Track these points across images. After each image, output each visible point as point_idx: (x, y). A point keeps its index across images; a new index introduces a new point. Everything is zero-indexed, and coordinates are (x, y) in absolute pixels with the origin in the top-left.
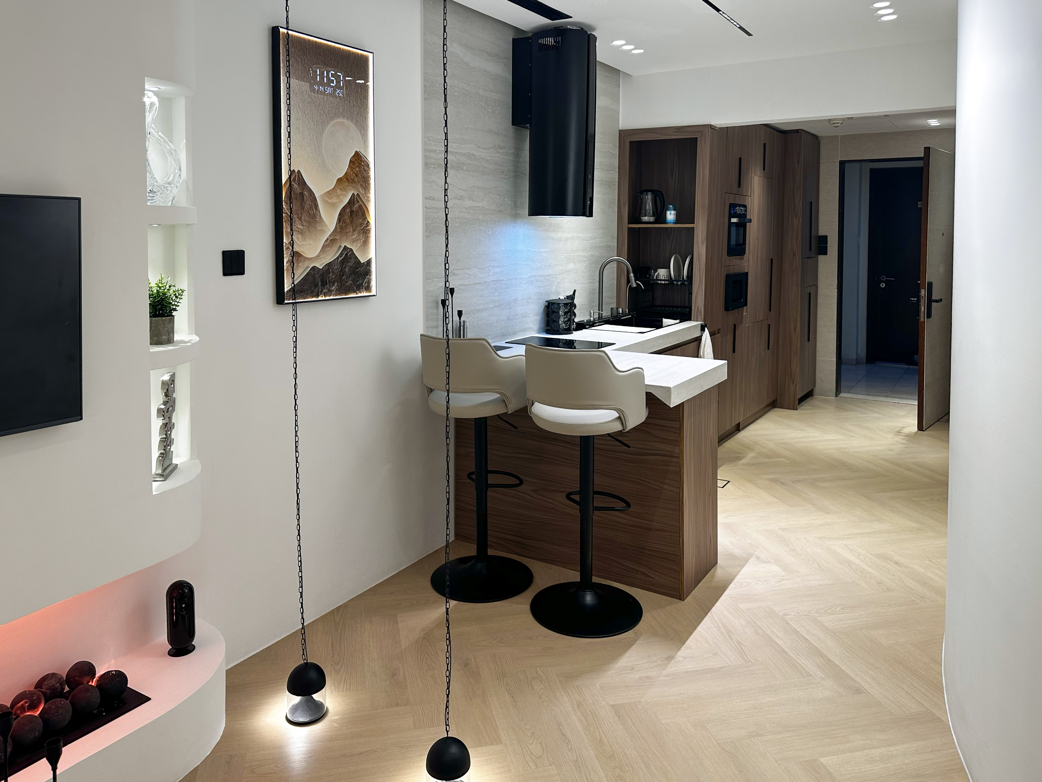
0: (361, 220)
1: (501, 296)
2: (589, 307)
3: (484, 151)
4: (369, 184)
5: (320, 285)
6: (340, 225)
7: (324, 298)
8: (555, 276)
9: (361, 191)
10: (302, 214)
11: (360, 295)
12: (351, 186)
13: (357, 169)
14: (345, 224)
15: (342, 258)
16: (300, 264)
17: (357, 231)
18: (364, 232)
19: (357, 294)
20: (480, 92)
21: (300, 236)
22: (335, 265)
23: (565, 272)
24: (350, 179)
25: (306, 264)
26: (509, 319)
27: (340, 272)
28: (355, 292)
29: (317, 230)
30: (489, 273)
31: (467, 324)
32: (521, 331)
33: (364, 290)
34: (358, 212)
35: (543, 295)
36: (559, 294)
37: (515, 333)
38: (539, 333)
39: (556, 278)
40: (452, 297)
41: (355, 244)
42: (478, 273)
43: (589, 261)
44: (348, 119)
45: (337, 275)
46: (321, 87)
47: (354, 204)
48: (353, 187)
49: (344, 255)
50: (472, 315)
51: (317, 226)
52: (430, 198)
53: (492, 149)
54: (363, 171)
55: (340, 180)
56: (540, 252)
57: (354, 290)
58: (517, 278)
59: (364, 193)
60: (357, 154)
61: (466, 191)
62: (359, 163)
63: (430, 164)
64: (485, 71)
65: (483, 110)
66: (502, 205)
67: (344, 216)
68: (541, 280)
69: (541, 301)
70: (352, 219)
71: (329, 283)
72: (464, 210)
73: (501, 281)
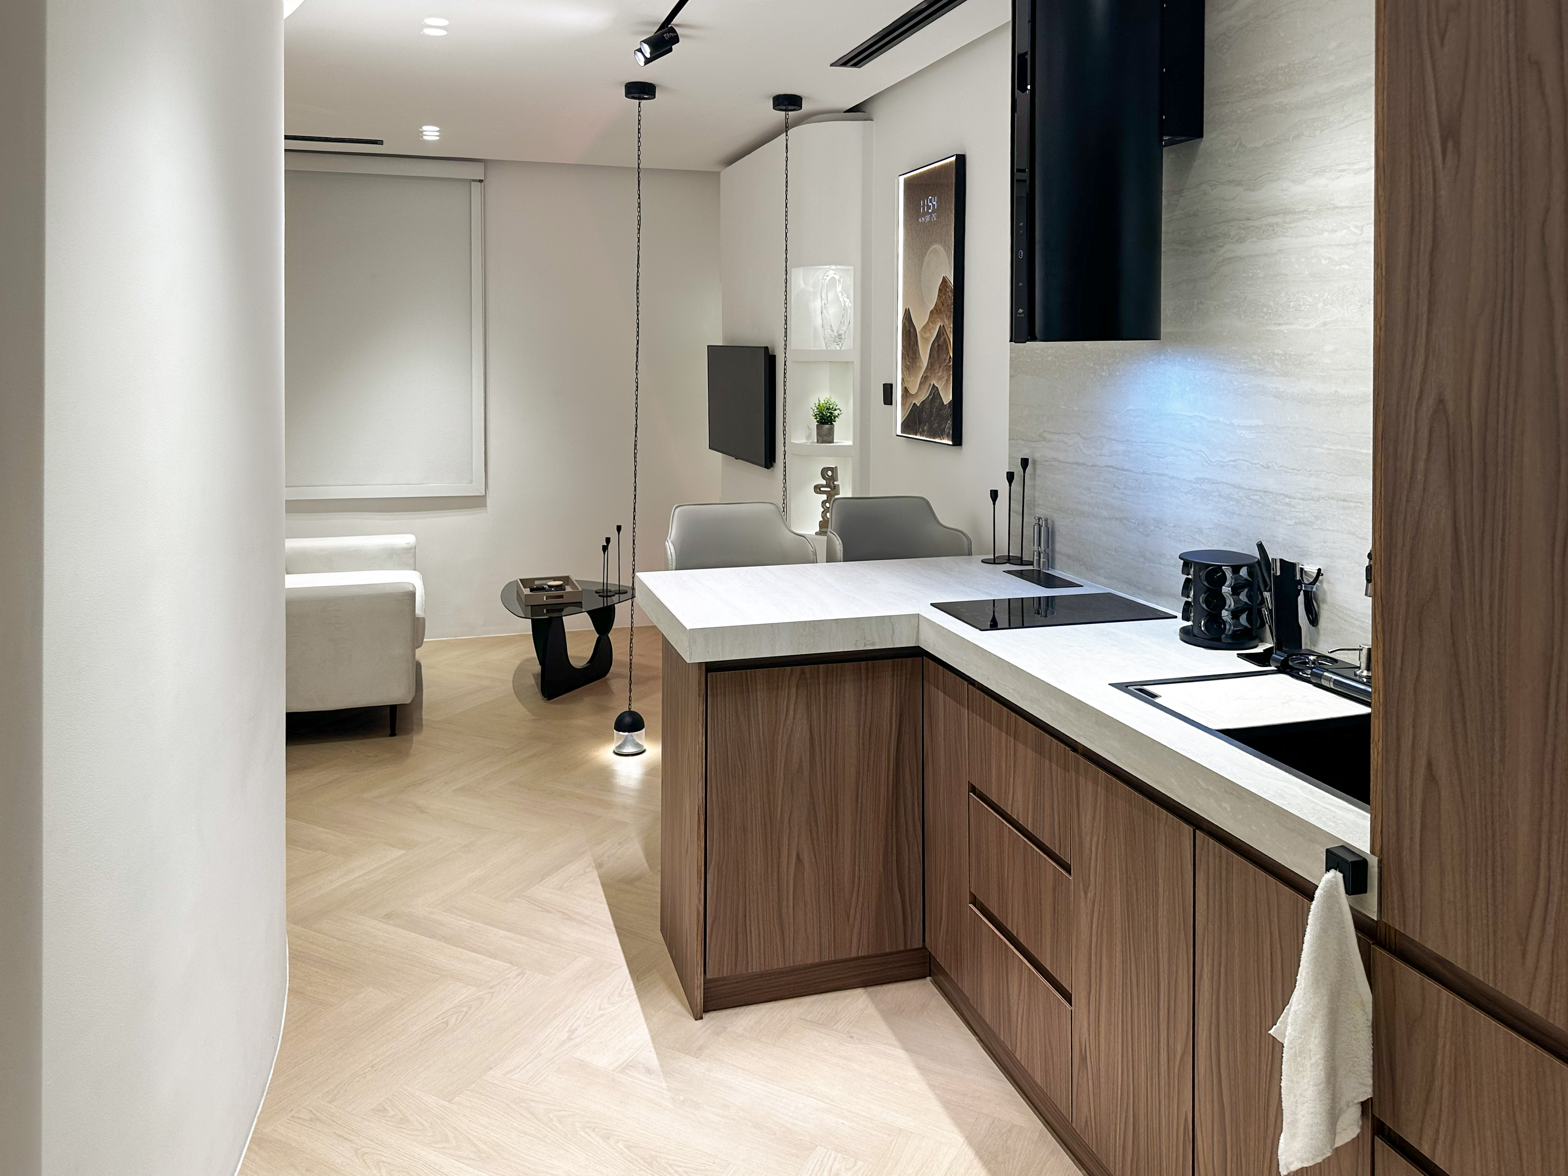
0: (945, 355)
4: (952, 313)
5: (918, 421)
6: (930, 361)
7: (919, 438)
8: (1288, 501)
9: (946, 322)
10: (909, 350)
11: (943, 441)
12: (938, 318)
13: (944, 297)
14: (934, 361)
15: (931, 397)
16: (908, 400)
17: (942, 368)
18: (947, 369)
19: (941, 439)
21: (908, 373)
22: (927, 404)
23: (1330, 498)
24: (938, 310)
25: (911, 400)
27: (931, 411)
28: (939, 437)
29: (917, 366)
30: (1101, 449)
33: (946, 436)
34: (943, 346)
39: (1290, 505)
40: (1024, 471)
41: (940, 382)
42: (1081, 446)
44: (937, 244)
45: (927, 415)
47: (940, 337)
49: (933, 395)
51: (917, 362)
54: (948, 299)
55: (931, 313)
57: (938, 434)
60: (944, 280)
62: (945, 290)
67: (934, 351)
70: (938, 357)
71: (923, 422)
73: (1126, 470)
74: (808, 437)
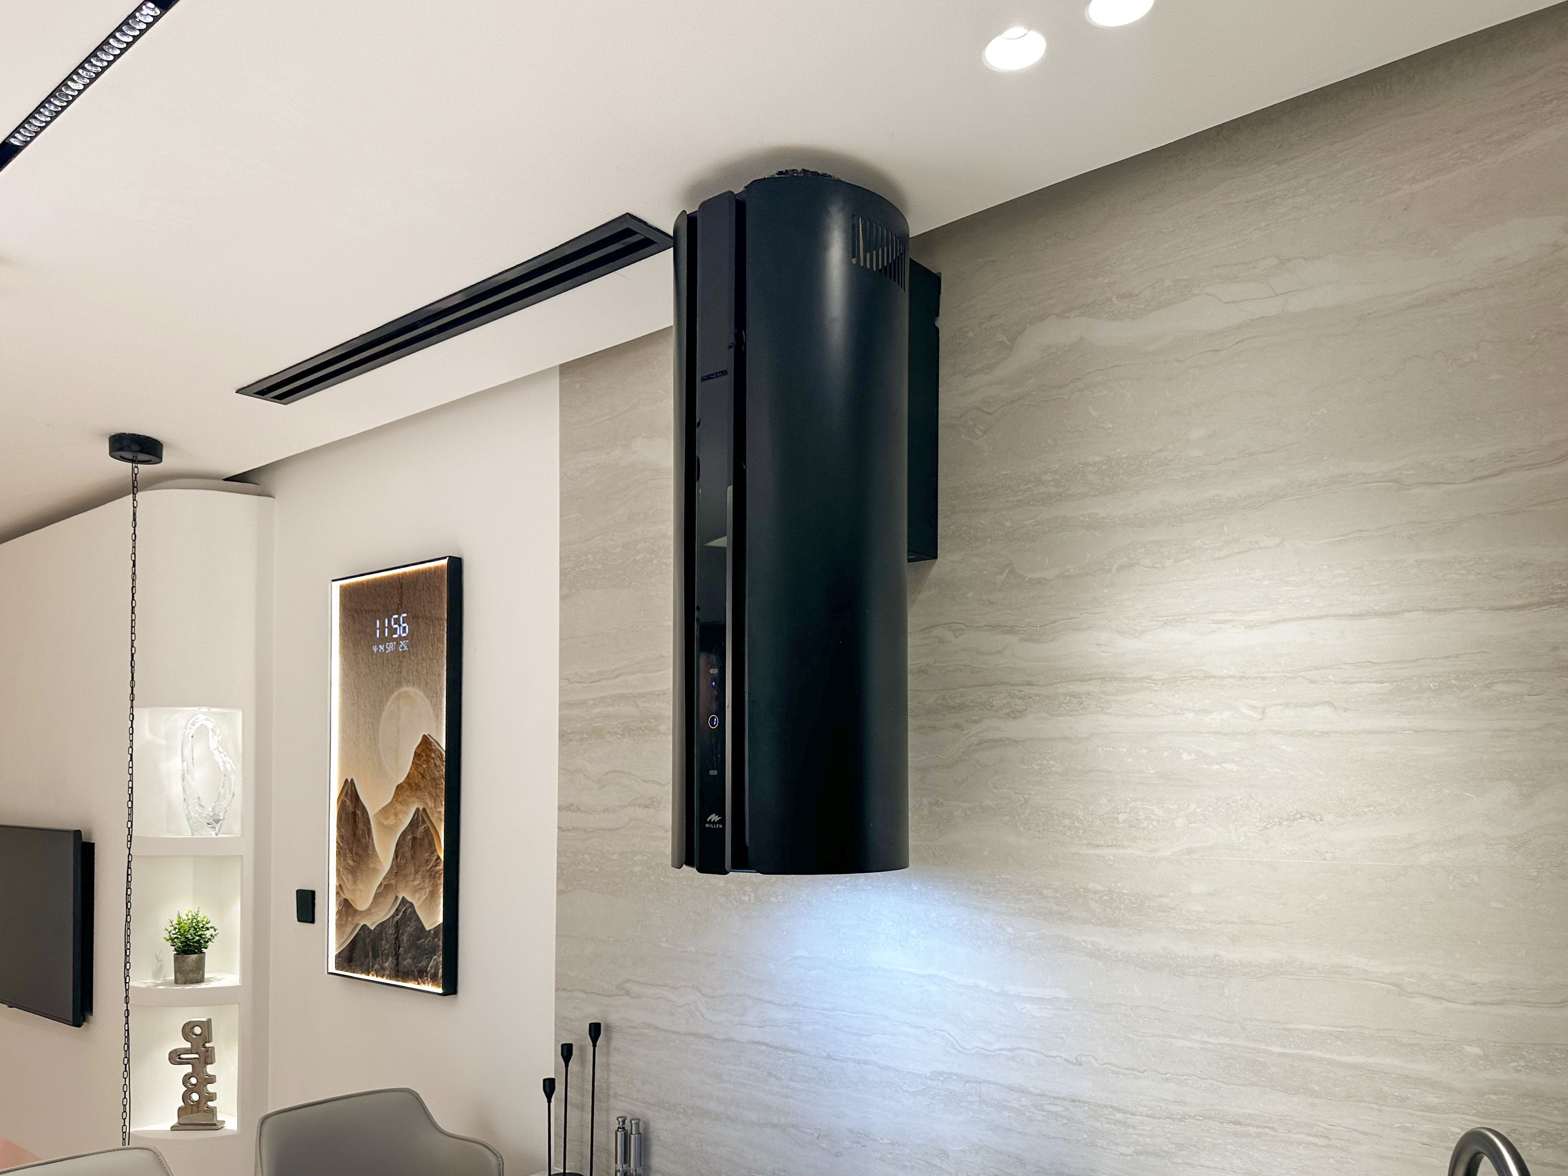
0: (427, 854)
4: (441, 790)
5: (370, 955)
6: (397, 862)
7: (375, 978)
9: (429, 804)
10: (353, 843)
11: (422, 987)
12: (414, 795)
13: (424, 766)
14: (405, 861)
15: (399, 917)
16: (350, 919)
17: (420, 873)
18: (431, 875)
19: (418, 984)
21: (350, 877)
22: (388, 929)
24: (413, 785)
25: (357, 920)
27: (397, 940)
28: (415, 979)
29: (368, 869)
30: (743, 1015)
33: (429, 979)
34: (425, 839)
40: (594, 1044)
41: (417, 896)
44: (414, 683)
45: (392, 945)
46: (380, 646)
47: (418, 825)
48: (418, 798)
49: (401, 913)
51: (370, 863)
52: (572, 808)
54: (433, 769)
55: (399, 787)
57: (414, 975)
59: (433, 806)
60: (426, 741)
62: (427, 755)
63: (574, 733)
67: (403, 848)
70: (415, 853)
71: (382, 955)
73: (793, 1051)
74: (157, 973)
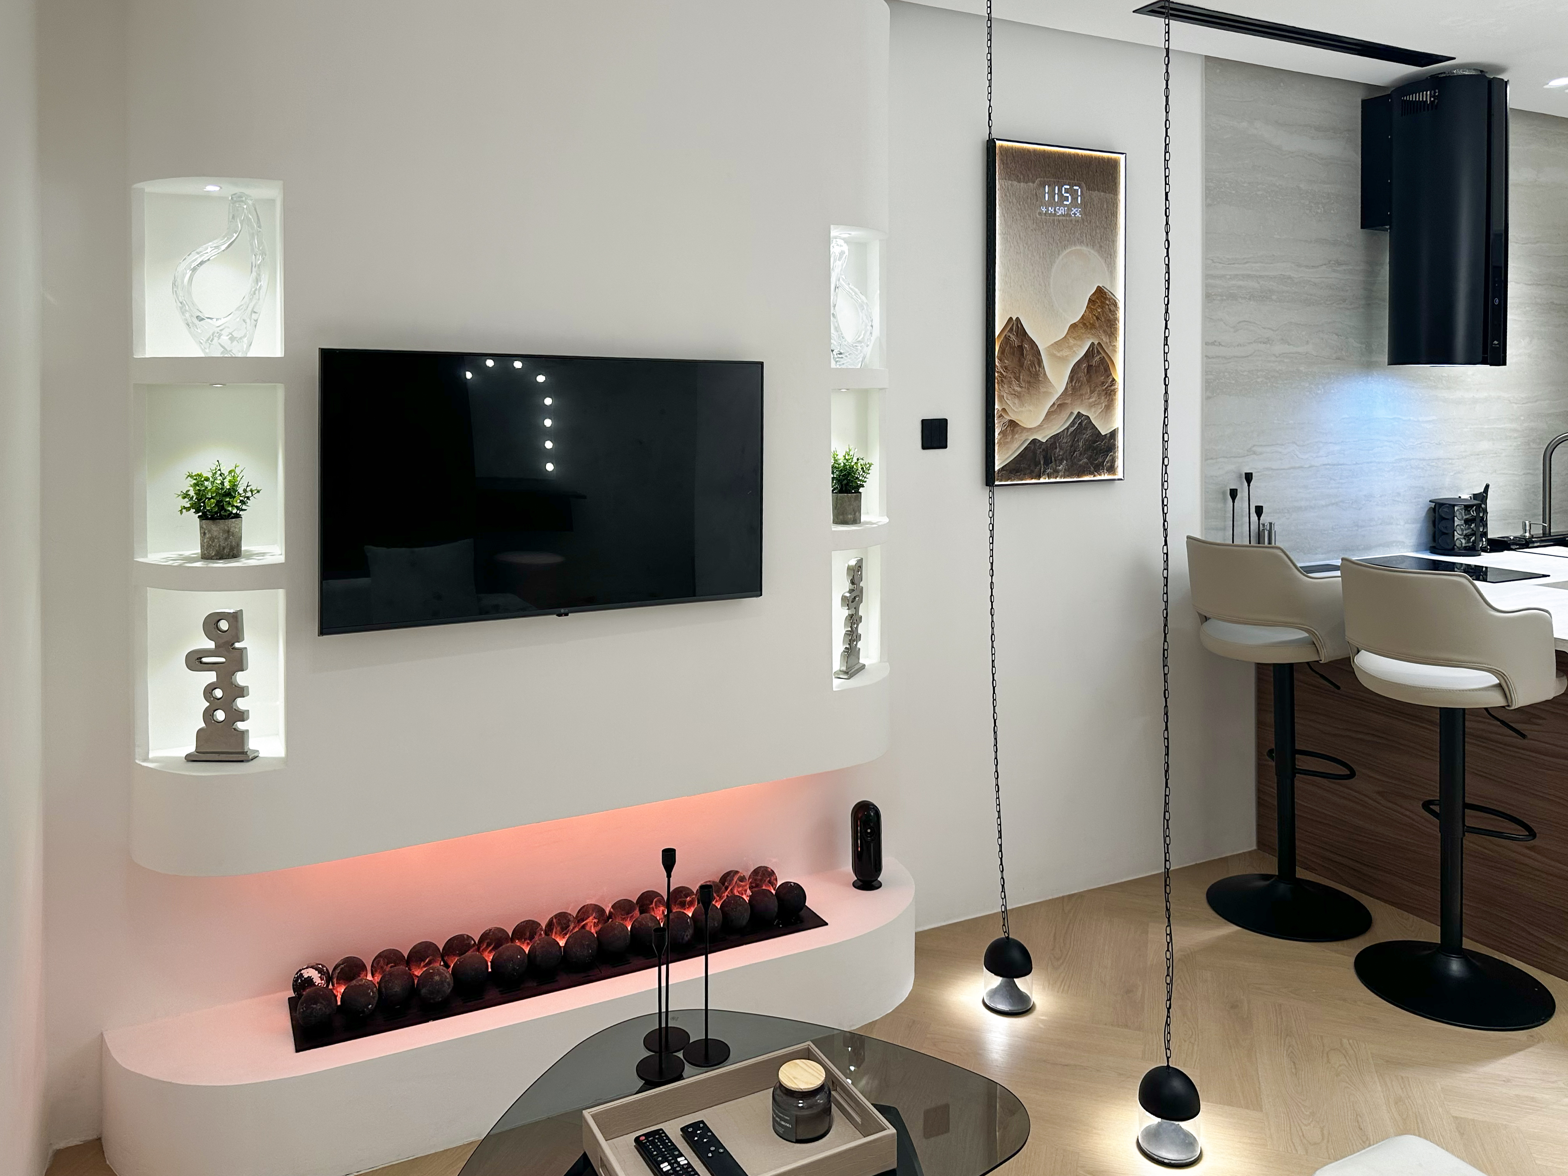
0: (1103, 378)
1: (1340, 489)
2: (1526, 515)
3: (1307, 270)
4: (1116, 329)
5: (1042, 462)
6: (1072, 385)
7: (1047, 480)
8: (1450, 461)
9: (1104, 340)
10: (1020, 372)
11: (1098, 478)
12: (1089, 333)
13: (1099, 310)
14: (1080, 384)
15: (1074, 428)
16: (1016, 436)
17: (1096, 392)
18: (1106, 393)
19: (1094, 476)
20: (1302, 186)
21: (1016, 401)
22: (1063, 438)
23: (1471, 455)
24: (1088, 324)
25: (1024, 436)
26: (1357, 526)
27: (1071, 446)
28: (1091, 473)
29: (1039, 392)
30: (1318, 452)
31: (1277, 528)
32: (1380, 545)
33: (1105, 471)
34: (1099, 367)
35: (1426, 490)
36: (1459, 490)
37: (1368, 548)
38: (1417, 551)
39: (1451, 464)
40: (1249, 485)
41: (1093, 410)
42: (1297, 453)
43: (1524, 437)
44: (1087, 245)
45: (1066, 450)
46: (1050, 208)
47: (1093, 356)
48: (1092, 334)
49: (1077, 425)
50: (1286, 514)
51: (1040, 387)
52: (1213, 344)
53: (1324, 266)
54: (1108, 313)
55: (1074, 327)
56: (1418, 421)
57: (1090, 471)
58: (1371, 462)
59: (1108, 341)
60: (1100, 290)
61: (1276, 331)
62: (1102, 302)
63: (1215, 295)
64: (1310, 155)
65: (1308, 212)
66: (1342, 350)
67: (1078, 373)
68: (1421, 466)
69: (1421, 500)
70: (1090, 377)
71: (1056, 461)
72: (1273, 359)
73: (1341, 465)
